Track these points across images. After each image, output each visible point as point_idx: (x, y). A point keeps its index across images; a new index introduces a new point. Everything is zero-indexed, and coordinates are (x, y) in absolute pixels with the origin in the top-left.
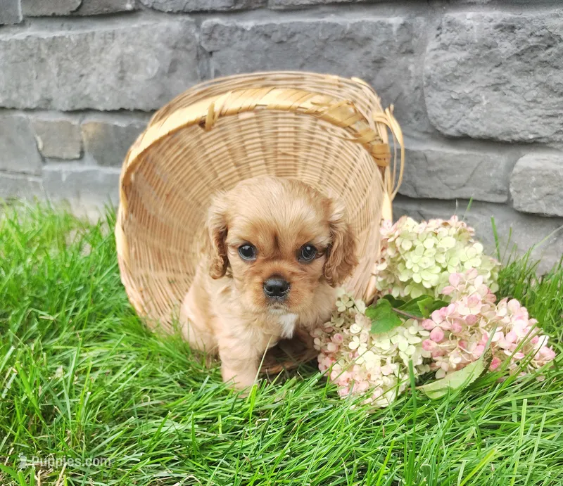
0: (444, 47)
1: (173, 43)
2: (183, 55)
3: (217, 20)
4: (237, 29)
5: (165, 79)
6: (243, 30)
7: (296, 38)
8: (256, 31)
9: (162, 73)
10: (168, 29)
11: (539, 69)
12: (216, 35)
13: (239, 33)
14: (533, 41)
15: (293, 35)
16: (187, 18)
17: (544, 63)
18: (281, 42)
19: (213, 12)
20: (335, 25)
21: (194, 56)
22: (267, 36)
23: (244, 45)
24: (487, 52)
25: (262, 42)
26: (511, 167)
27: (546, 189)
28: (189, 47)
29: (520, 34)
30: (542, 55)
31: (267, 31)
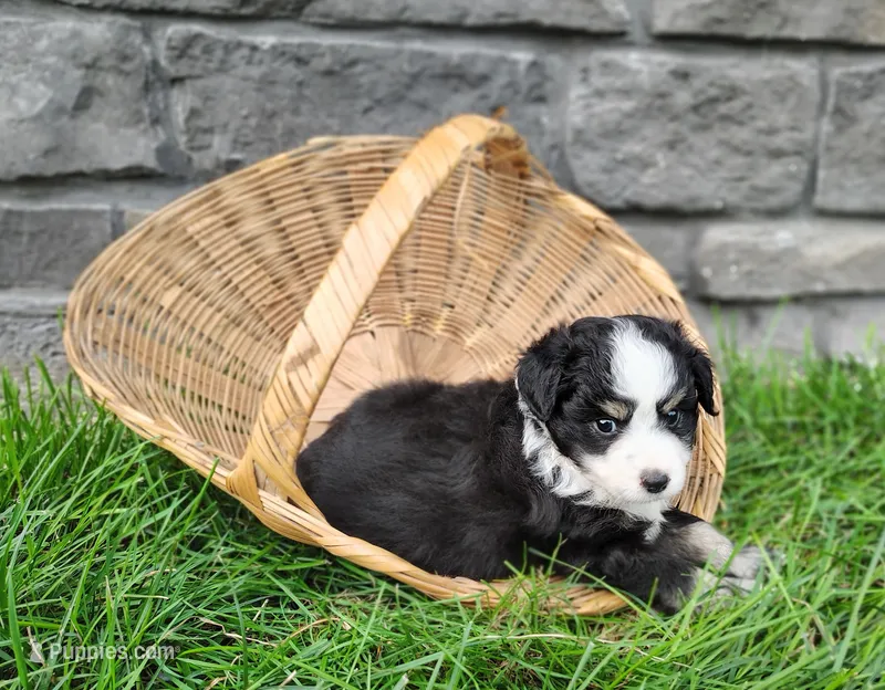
0: (600, 94)
1: (88, 59)
2: (110, 80)
3: (196, 27)
4: (239, 45)
5: (65, 120)
6: (254, 48)
7: (359, 68)
8: (279, 52)
9: (58, 110)
10: (76, 34)
11: (717, 126)
12: (196, 51)
13: (245, 52)
14: (713, 92)
15: (353, 63)
16: (123, 20)
17: (726, 118)
18: (329, 73)
19: (189, 15)
20: (430, 55)
21: (140, 82)
22: (300, 61)
23: (256, 72)
24: (659, 102)
25: (291, 70)
26: (694, 243)
27: (746, 267)
28: (127, 67)
29: (697, 83)
30: (723, 109)
31: (303, 53)
